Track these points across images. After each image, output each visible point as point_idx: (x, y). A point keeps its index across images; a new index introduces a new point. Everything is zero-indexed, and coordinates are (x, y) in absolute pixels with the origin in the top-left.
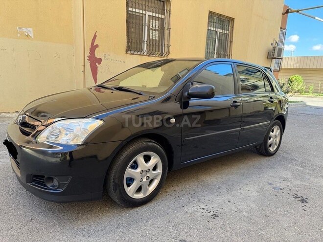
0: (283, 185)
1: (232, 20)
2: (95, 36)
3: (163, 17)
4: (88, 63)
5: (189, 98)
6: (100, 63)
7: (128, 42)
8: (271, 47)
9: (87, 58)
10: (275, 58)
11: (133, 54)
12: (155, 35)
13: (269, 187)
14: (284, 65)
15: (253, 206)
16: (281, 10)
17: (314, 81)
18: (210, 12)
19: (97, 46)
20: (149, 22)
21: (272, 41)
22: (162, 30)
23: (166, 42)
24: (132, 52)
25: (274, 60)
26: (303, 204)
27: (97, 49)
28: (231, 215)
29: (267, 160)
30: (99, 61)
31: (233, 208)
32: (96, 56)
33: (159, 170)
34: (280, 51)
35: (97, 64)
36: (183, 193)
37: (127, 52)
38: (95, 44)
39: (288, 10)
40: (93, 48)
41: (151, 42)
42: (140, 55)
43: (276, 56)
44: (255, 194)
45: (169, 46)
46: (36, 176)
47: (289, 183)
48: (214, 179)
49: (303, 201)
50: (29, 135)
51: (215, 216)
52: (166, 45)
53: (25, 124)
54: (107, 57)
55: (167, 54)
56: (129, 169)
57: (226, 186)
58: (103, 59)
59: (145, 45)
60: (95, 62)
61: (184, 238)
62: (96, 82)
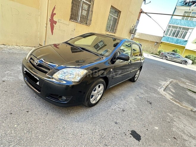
0: (142, 97)
1: (120, 12)
2: (54, 8)
3: (90, 4)
4: (49, 23)
5: (117, 59)
6: (55, 24)
7: (71, 15)
8: (132, 28)
9: (49, 20)
10: (133, 34)
12: (85, 13)
13: (138, 97)
15: (135, 106)
16: (139, 11)
17: (143, 45)
18: (112, 6)
19: (55, 14)
20: (83, 5)
21: (133, 25)
22: (88, 11)
23: (89, 18)
24: (73, 20)
26: (151, 105)
28: (129, 110)
30: (56, 23)
31: (129, 107)
32: (54, 20)
33: (102, 92)
34: (136, 30)
35: (54, 24)
37: (70, 20)
38: (54, 13)
39: (142, 11)
40: (53, 15)
41: (82, 17)
42: (76, 22)
43: (133, 33)
44: (134, 100)
45: (91, 20)
46: (52, 95)
47: (144, 96)
48: (117, 93)
49: (150, 103)
50: (46, 72)
51: (123, 110)
52: (90, 20)
53: (40, 65)
54: (60, 21)
55: (90, 24)
56: (93, 92)
57: (122, 96)
58: (57, 22)
59: (79, 18)
60: (53, 23)
61: (115, 121)
62: (52, 34)
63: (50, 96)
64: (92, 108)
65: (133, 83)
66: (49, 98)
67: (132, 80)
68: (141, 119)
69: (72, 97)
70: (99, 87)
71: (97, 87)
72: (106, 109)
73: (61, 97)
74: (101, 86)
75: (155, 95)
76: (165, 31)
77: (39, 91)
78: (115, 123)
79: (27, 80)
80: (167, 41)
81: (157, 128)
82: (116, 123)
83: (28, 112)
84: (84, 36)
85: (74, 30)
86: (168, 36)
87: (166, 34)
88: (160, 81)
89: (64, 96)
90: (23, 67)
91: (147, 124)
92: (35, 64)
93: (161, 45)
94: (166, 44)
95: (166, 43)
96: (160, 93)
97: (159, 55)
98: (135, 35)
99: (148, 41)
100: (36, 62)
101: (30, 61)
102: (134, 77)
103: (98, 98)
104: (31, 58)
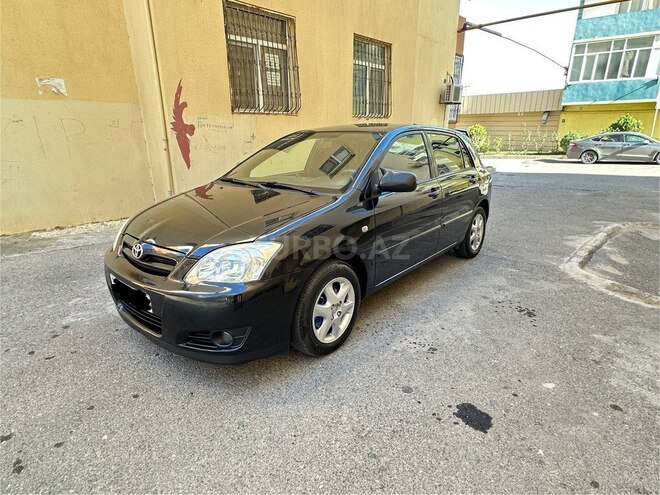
0: (501, 298)
1: (389, 46)
2: (180, 89)
3: (285, 47)
4: (173, 136)
5: (379, 193)
6: (192, 134)
7: (234, 94)
8: (445, 85)
9: (169, 127)
10: (451, 103)
11: (244, 113)
12: (274, 79)
13: (484, 303)
14: (464, 109)
15: (473, 330)
16: (455, 26)
17: (502, 133)
18: (356, 36)
19: (185, 105)
20: (263, 56)
21: (444, 76)
22: (284, 70)
23: (292, 90)
24: (242, 110)
25: (449, 107)
26: (531, 319)
27: (185, 110)
28: (451, 346)
29: (471, 264)
30: (191, 129)
31: (451, 337)
32: (185, 123)
33: (351, 301)
34: (458, 90)
35: (188, 135)
36: (380, 326)
37: (233, 111)
38: (181, 102)
39: (465, 25)
40: (179, 109)
41: (269, 93)
42: (254, 113)
43: (452, 100)
44: (470, 313)
45: (298, 97)
46: (193, 333)
47: (507, 293)
48: (412, 300)
49: (530, 314)
50: (165, 274)
51: (433, 350)
52: (294, 95)
53: (149, 257)
54: (204, 122)
55: (298, 108)
56: (318, 307)
57: (430, 308)
58: (196, 127)
59: (261, 97)
60: (183, 131)
61: (406, 384)
62: (189, 166)
63: (189, 339)
64: (330, 357)
65: (470, 261)
66: (187, 344)
68: (495, 366)
69: (249, 329)
70: (337, 287)
71: (329, 289)
72: (374, 353)
73: (219, 335)
74: (342, 285)
75: (547, 285)
76: (567, 69)
77: (158, 331)
78: (405, 391)
79: (125, 309)
80: (585, 97)
81: (551, 386)
82: (407, 390)
83: (135, 397)
84: (281, 145)
85: (253, 137)
86: (581, 81)
87: (575, 77)
88: (571, 237)
89: (227, 330)
90: (108, 271)
91: (515, 379)
92: (135, 256)
93: (563, 116)
94: (581, 110)
95: (581, 107)
96: (566, 274)
97: (565, 154)
98: (461, 106)
99: (514, 115)
100: (138, 249)
101: (123, 253)
102: (466, 243)
103: (344, 326)
104: (126, 245)
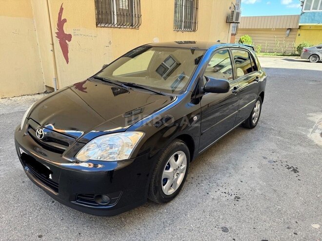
0: (275, 158)
2: (62, 9)
4: (57, 41)
5: (204, 93)
6: (70, 40)
7: (98, 14)
8: (230, 11)
9: (55, 35)
10: (233, 23)
11: (104, 27)
12: (124, 4)
13: (265, 162)
15: (261, 182)
17: (261, 41)
19: (65, 21)
21: (230, 5)
24: (103, 25)
26: (296, 175)
27: (65, 24)
28: (249, 195)
29: (252, 133)
30: (69, 37)
31: (247, 188)
32: (65, 33)
33: (184, 166)
34: (238, 14)
35: (67, 41)
36: (200, 179)
37: (97, 25)
38: (62, 19)
40: (61, 23)
41: (121, 13)
42: (111, 27)
43: (234, 21)
44: (257, 170)
45: (139, 17)
46: (81, 195)
47: (278, 155)
48: (218, 160)
49: (295, 171)
51: (237, 198)
52: (137, 16)
53: (48, 139)
54: (77, 32)
55: (139, 24)
56: (165, 172)
57: (231, 165)
58: (72, 36)
59: (115, 17)
60: (64, 39)
61: (223, 225)
62: (67, 62)
63: (78, 198)
64: (171, 204)
65: (251, 130)
66: (77, 202)
67: (248, 125)
68: (279, 211)
69: (121, 193)
70: (176, 158)
71: (172, 159)
72: (199, 200)
73: (100, 197)
74: (179, 156)
75: (302, 149)
76: (303, 2)
78: (224, 231)
79: (31, 171)
80: (313, 21)
81: (317, 226)
82: (225, 230)
84: (133, 54)
85: (110, 43)
86: (311, 10)
87: (308, 8)
88: (311, 114)
89: (106, 194)
90: (18, 145)
91: (293, 221)
92: (38, 137)
93: (299, 32)
94: (310, 29)
95: (310, 26)
96: (313, 141)
97: (299, 56)
98: (239, 25)
99: (269, 30)
101: (29, 132)
102: (250, 118)
103: (179, 182)
104: (30, 126)
